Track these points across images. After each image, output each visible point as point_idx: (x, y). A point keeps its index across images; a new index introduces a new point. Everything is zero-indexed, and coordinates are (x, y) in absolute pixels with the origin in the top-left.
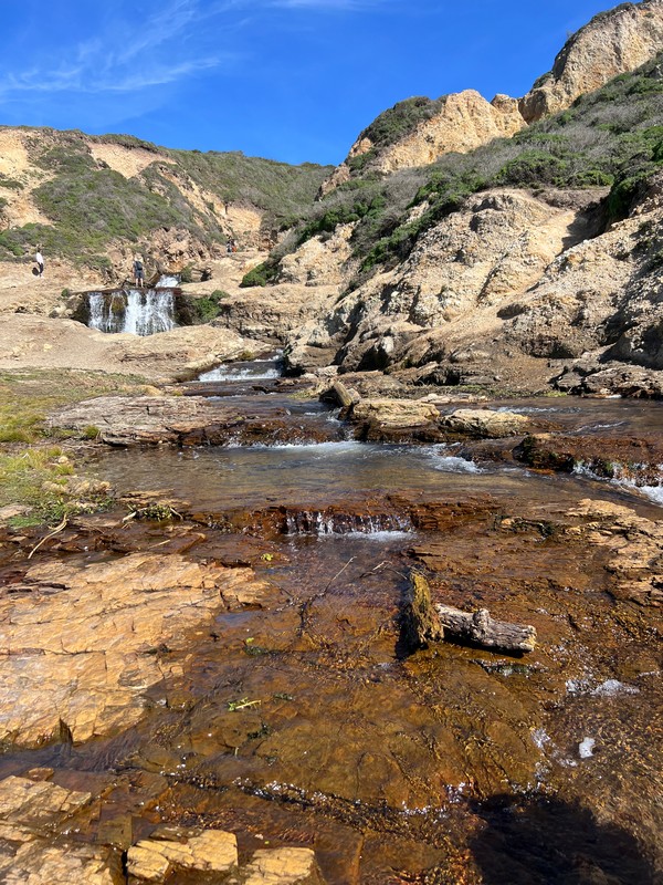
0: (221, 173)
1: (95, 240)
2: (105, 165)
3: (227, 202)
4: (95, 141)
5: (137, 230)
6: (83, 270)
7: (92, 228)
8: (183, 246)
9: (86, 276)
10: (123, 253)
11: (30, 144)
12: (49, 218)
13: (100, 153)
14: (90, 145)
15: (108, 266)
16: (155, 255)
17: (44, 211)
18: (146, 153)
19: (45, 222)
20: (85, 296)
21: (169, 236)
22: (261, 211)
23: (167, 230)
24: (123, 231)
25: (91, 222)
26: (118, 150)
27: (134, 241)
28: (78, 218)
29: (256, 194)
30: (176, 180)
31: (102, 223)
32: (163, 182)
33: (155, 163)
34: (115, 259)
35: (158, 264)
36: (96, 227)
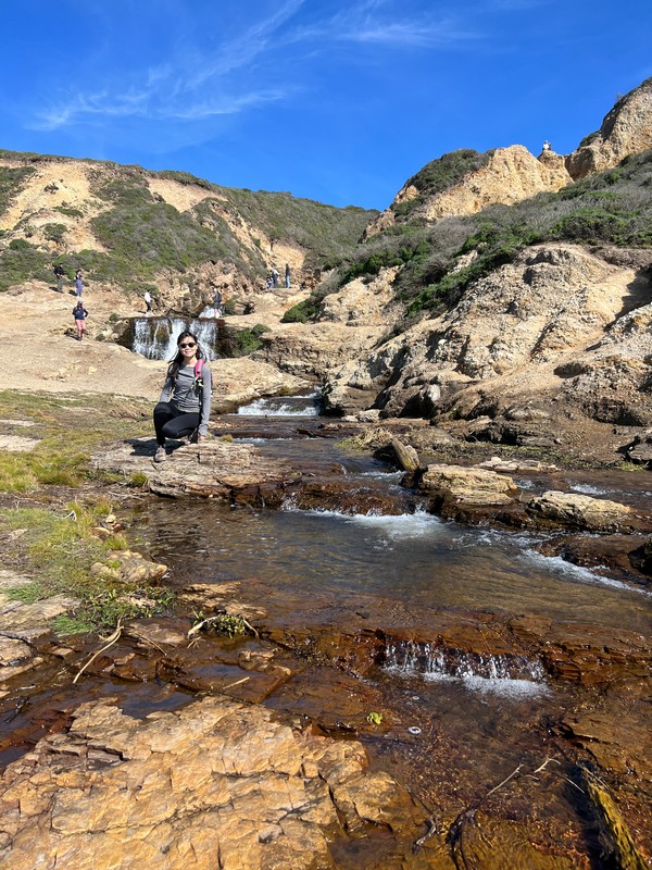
0: (269, 212)
1: (146, 268)
2: (161, 199)
3: (272, 239)
4: (153, 176)
5: (185, 261)
6: (131, 296)
7: (144, 257)
8: (228, 278)
9: (134, 302)
10: (171, 282)
11: (93, 176)
12: (104, 246)
13: (158, 187)
14: (149, 180)
16: (202, 287)
17: (100, 239)
18: (200, 189)
19: (100, 249)
20: (132, 321)
21: (216, 269)
22: (306, 251)
23: (214, 263)
24: (173, 262)
25: (143, 251)
26: (174, 185)
27: (183, 271)
28: (131, 248)
29: (301, 233)
30: (226, 216)
31: (153, 253)
32: (214, 216)
33: (208, 199)
34: (163, 288)
35: (204, 295)
36: (148, 256)
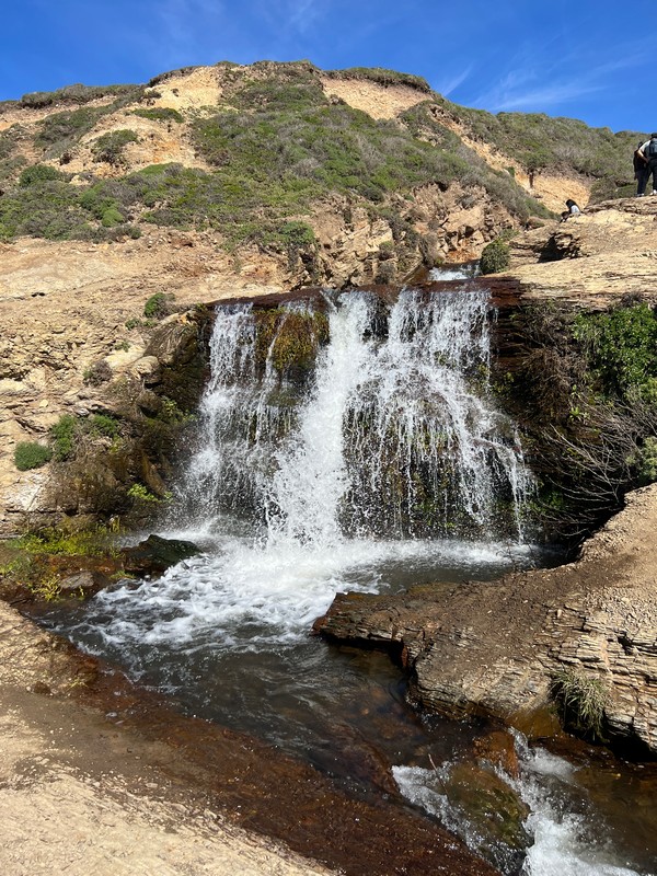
2: (342, 102)
3: (531, 170)
5: (384, 182)
7: (289, 172)
8: (474, 217)
12: (210, 162)
13: (332, 89)
14: (324, 81)
15: (305, 244)
16: (420, 227)
17: (201, 151)
18: (411, 92)
21: (447, 199)
23: (443, 188)
24: (354, 180)
26: (366, 87)
27: (376, 199)
30: (457, 128)
32: (434, 128)
33: (423, 103)
36: (298, 171)
